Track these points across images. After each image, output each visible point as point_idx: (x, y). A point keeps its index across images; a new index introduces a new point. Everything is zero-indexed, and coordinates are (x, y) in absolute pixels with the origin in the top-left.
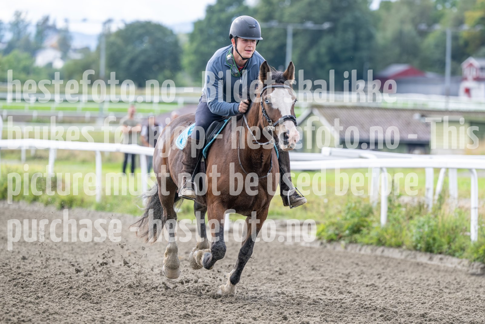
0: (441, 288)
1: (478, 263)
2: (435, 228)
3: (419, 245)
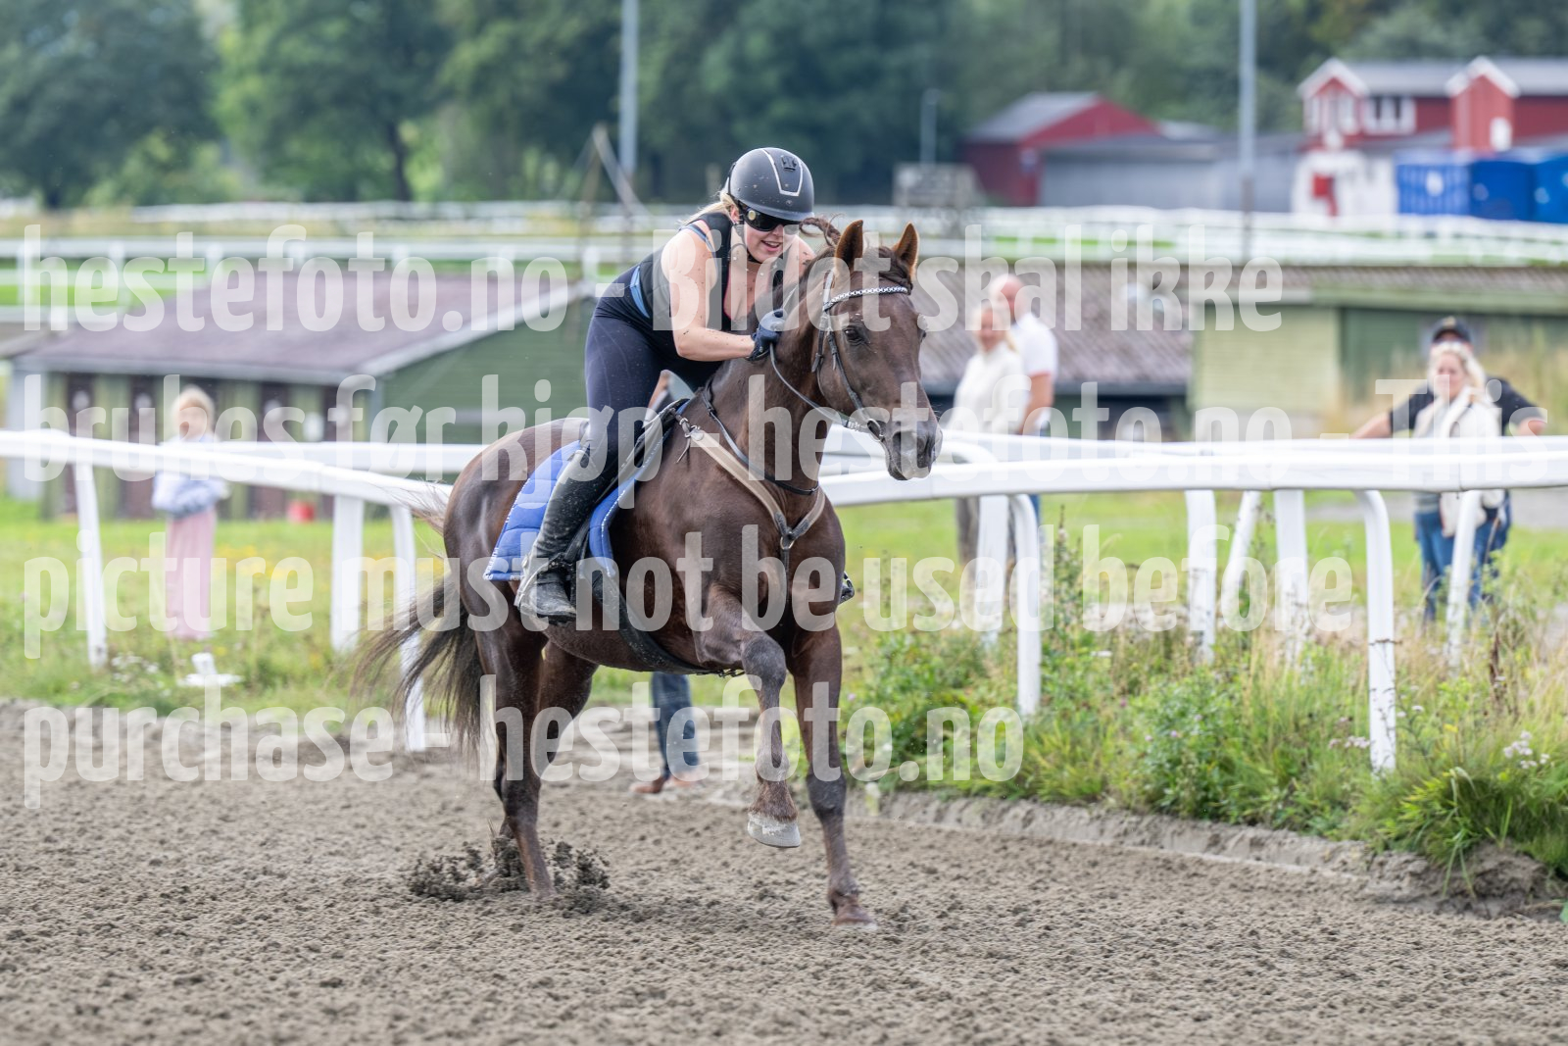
1: (1399, 855)
2: (1230, 721)
3: (1169, 792)
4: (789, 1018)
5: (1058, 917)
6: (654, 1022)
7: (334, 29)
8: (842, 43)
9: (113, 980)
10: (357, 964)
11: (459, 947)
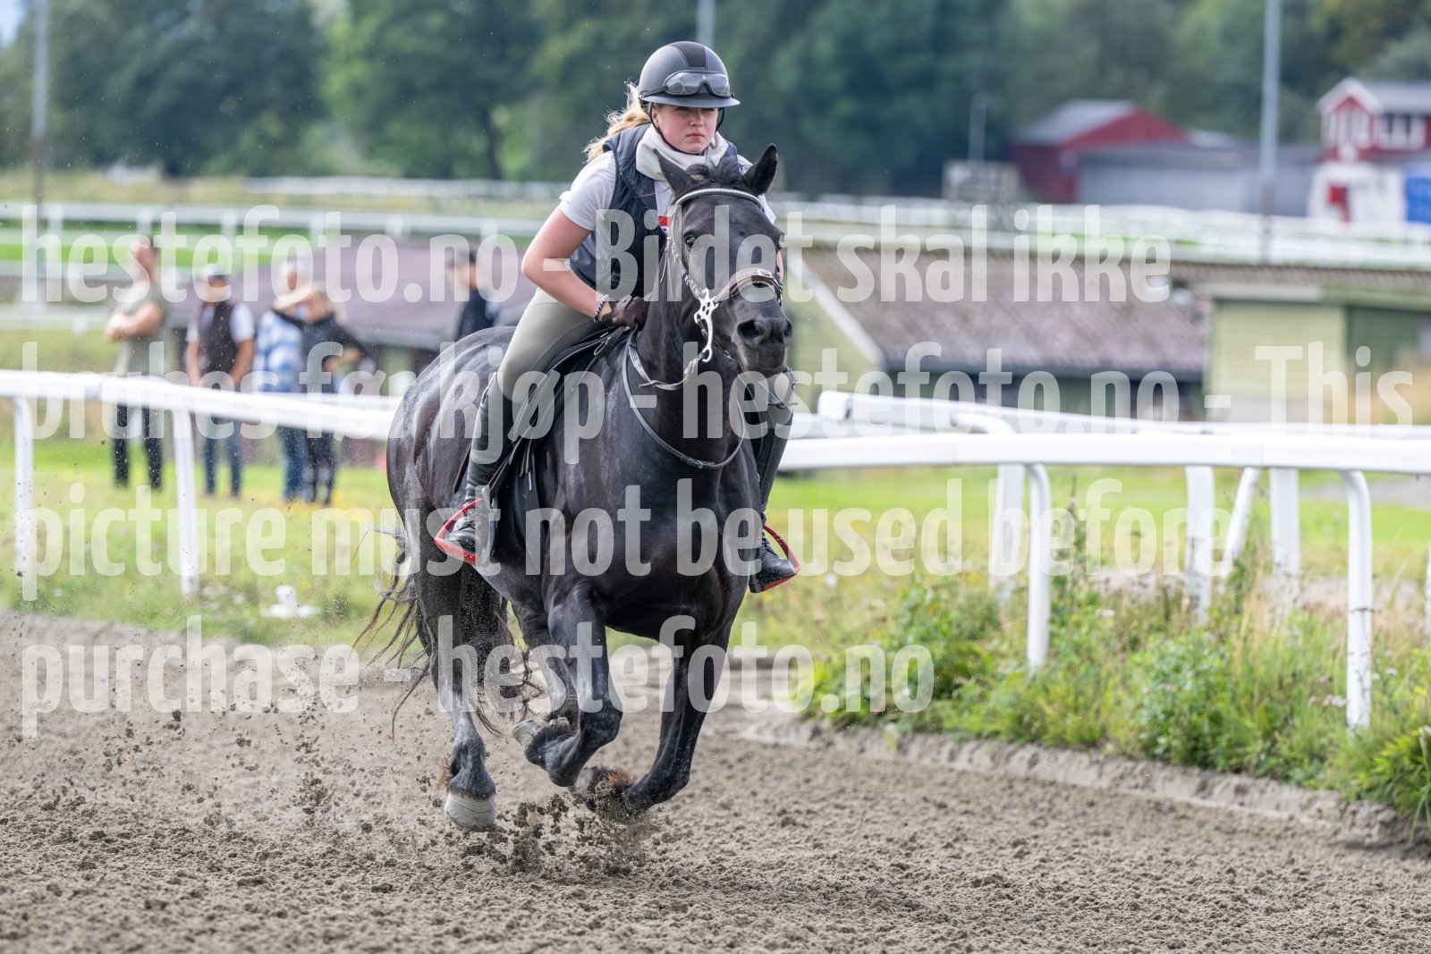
0: (1238, 893)
1: (1371, 805)
2: (1220, 679)
3: (1162, 740)
4: (798, 934)
5: (1053, 851)
6: (674, 933)
7: (435, 21)
8: (902, 48)
9: (183, 879)
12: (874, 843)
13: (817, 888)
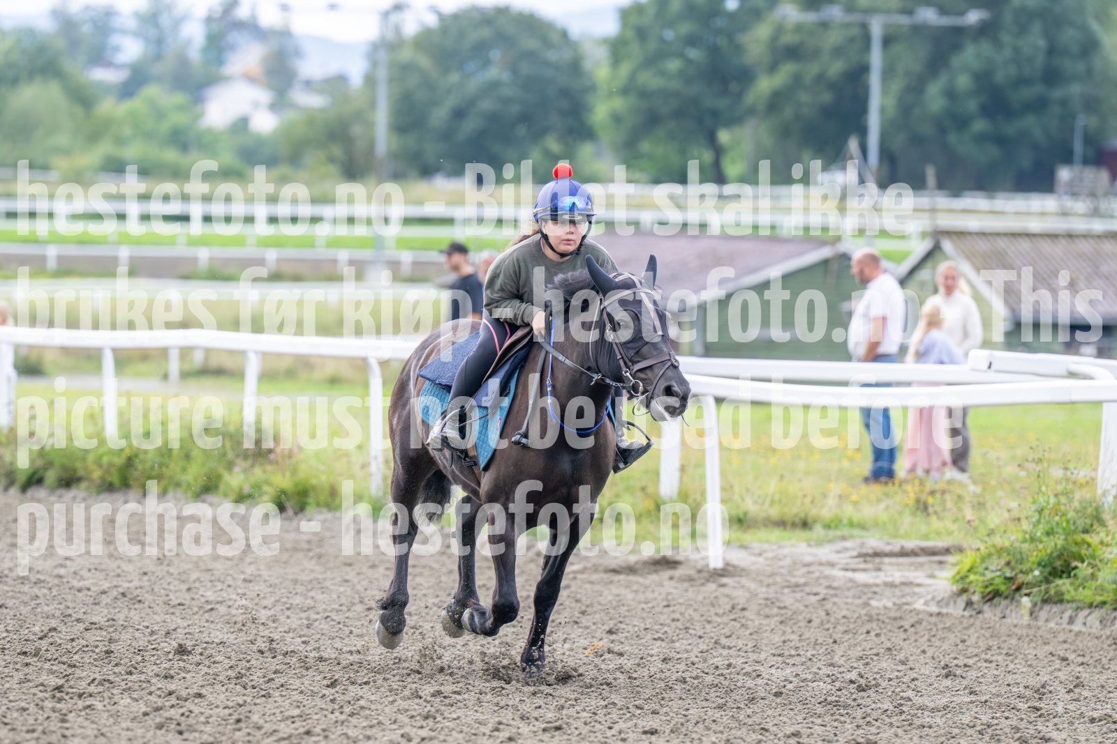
7: (673, 65)
8: (1021, 81)
9: (501, 727)
10: (668, 718)
11: (739, 708)
12: (1015, 690)
13: (974, 726)
